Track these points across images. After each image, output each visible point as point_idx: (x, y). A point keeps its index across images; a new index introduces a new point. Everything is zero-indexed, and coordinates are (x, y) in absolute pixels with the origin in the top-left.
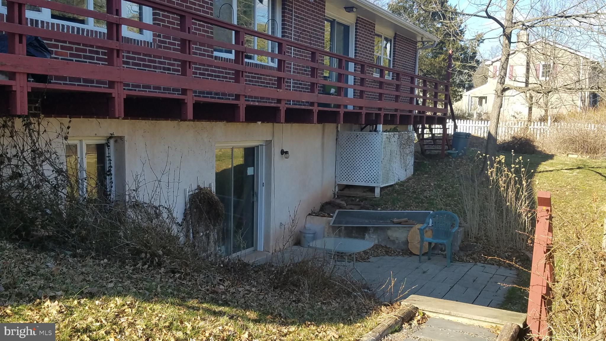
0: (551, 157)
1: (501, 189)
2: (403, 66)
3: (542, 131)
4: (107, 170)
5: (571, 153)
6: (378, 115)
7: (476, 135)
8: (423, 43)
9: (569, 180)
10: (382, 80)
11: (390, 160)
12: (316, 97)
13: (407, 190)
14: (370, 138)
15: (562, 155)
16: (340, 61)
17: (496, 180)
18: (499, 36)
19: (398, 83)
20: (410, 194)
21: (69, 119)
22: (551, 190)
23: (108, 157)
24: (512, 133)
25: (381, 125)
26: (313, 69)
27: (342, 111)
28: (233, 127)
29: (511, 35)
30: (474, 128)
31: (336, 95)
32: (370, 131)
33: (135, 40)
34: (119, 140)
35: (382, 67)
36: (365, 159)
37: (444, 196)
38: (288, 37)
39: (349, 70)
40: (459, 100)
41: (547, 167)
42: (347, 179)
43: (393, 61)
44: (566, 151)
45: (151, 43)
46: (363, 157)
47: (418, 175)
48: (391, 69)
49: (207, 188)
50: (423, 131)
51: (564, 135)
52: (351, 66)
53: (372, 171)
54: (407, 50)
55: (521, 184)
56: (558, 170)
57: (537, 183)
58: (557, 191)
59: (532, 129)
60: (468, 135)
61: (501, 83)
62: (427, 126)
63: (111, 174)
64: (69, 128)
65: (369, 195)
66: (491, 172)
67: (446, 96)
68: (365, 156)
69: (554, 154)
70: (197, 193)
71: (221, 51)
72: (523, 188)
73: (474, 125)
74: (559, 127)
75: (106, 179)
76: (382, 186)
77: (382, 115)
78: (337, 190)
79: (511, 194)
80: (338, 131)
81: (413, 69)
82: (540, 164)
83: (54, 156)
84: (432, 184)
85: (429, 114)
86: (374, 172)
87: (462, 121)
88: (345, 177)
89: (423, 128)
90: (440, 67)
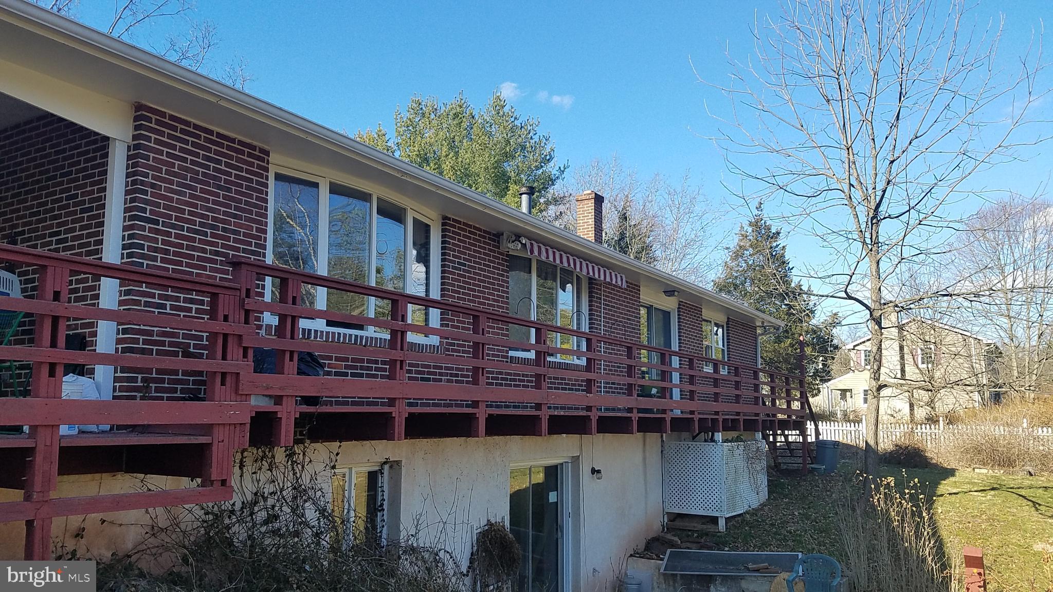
0: (951, 472)
1: (895, 524)
2: (741, 357)
3: (934, 437)
4: (379, 504)
5: (977, 466)
6: (714, 421)
7: (845, 441)
8: (765, 329)
9: (983, 506)
10: (716, 376)
11: (735, 481)
12: (634, 401)
13: (763, 521)
14: (707, 450)
15: (966, 469)
16: (663, 356)
17: (886, 510)
18: (865, 320)
19: (737, 379)
20: (767, 527)
21: (338, 444)
22: (960, 522)
23: (381, 487)
24: (894, 440)
25: (720, 433)
26: (630, 367)
27: (668, 417)
28: (529, 441)
29: (881, 319)
30: (841, 431)
31: (659, 397)
32: (706, 441)
33: (419, 344)
34: (395, 466)
35: (713, 360)
36: (701, 478)
37: (815, 531)
38: (596, 329)
39: (673, 366)
40: (817, 395)
41: (949, 489)
42: (679, 505)
43: (728, 351)
44: (970, 463)
45: (438, 347)
46: (699, 476)
47: (775, 499)
48: (726, 362)
49: (499, 523)
50: (775, 439)
51: (964, 442)
52: (675, 362)
53: (712, 494)
54: (744, 337)
55: (921, 516)
56: (966, 492)
57: (940, 511)
58: (969, 522)
59: (919, 434)
60: (836, 444)
61: (874, 379)
62: (779, 432)
63: (383, 510)
64: (337, 454)
65: (710, 528)
66: (878, 499)
67: (801, 393)
68: (701, 474)
69: (954, 467)
70: (486, 530)
71: (517, 350)
72: (924, 521)
73: (840, 428)
74: (956, 431)
75: (377, 515)
76: (728, 516)
77: (721, 420)
78: (666, 520)
79: (909, 531)
80: (662, 441)
81: (754, 360)
82: (939, 483)
83: (319, 494)
84: (797, 514)
85: (780, 416)
86: (715, 497)
87: (824, 423)
88: (677, 503)
89: (775, 435)
90: (787, 354)
